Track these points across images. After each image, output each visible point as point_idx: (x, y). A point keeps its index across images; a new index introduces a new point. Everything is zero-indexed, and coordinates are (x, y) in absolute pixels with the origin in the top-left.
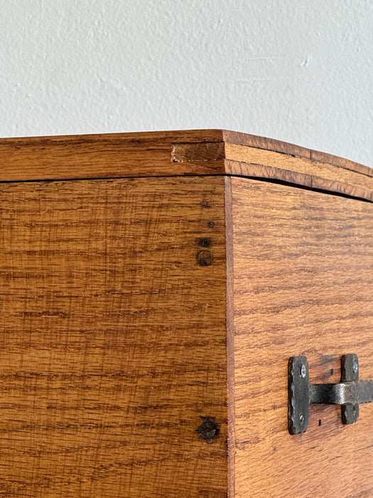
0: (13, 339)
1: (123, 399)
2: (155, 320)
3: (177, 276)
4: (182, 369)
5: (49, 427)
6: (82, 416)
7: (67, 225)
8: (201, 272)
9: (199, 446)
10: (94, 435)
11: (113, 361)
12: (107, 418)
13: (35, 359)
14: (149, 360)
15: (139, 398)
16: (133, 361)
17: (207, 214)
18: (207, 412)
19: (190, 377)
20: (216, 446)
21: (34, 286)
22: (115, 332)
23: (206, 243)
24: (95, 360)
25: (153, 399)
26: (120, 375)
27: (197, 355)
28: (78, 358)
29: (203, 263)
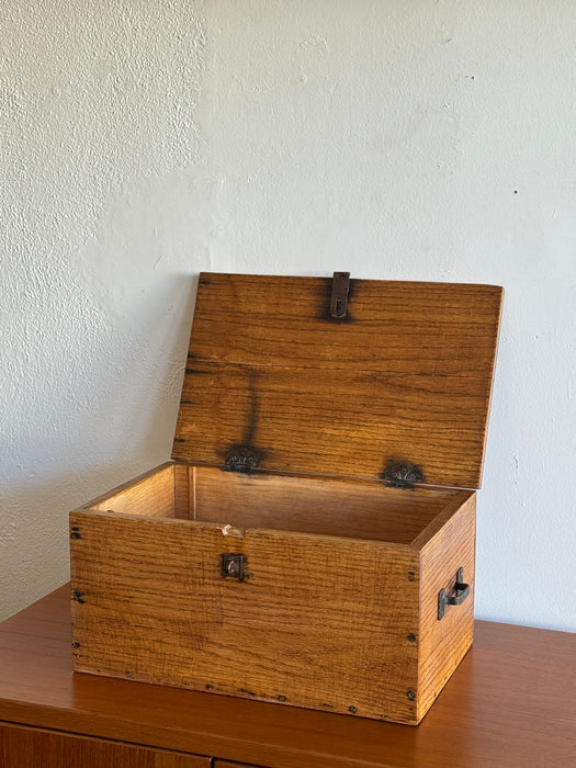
0: (339, 597)
1: (380, 624)
2: (392, 597)
3: (401, 584)
4: (402, 616)
5: (352, 629)
6: (365, 627)
7: (361, 560)
8: (410, 583)
9: (408, 643)
10: (369, 635)
11: (377, 610)
12: (374, 629)
13: (347, 605)
14: (390, 611)
15: (386, 623)
16: (384, 611)
17: (413, 564)
18: (411, 631)
19: (405, 619)
20: (414, 643)
21: (348, 580)
22: (378, 600)
23: (412, 574)
24: (370, 608)
25: (392, 624)
26: (379, 615)
27: (408, 612)
28: (364, 607)
29: (411, 580)
